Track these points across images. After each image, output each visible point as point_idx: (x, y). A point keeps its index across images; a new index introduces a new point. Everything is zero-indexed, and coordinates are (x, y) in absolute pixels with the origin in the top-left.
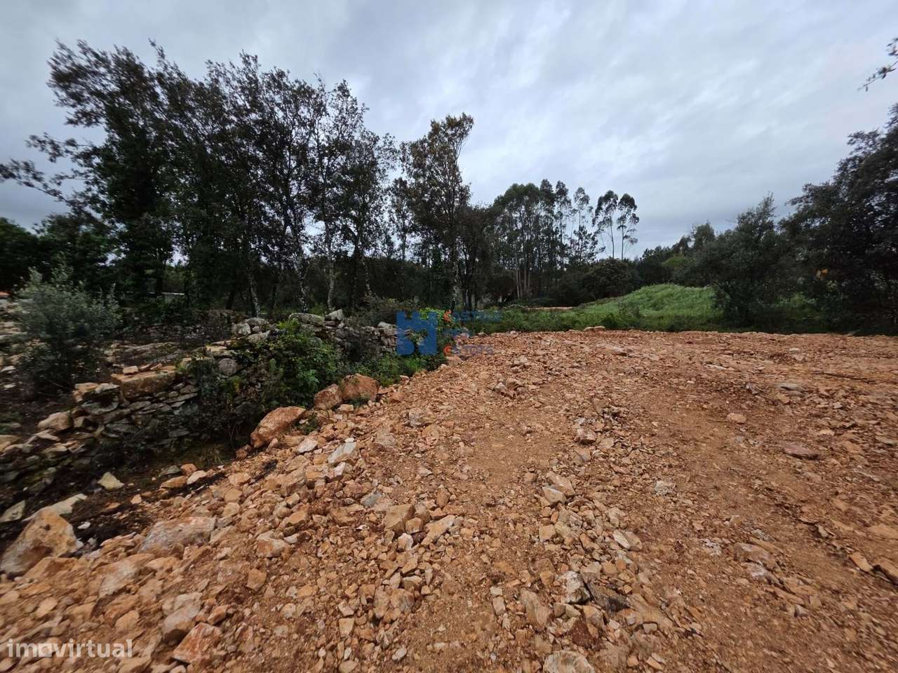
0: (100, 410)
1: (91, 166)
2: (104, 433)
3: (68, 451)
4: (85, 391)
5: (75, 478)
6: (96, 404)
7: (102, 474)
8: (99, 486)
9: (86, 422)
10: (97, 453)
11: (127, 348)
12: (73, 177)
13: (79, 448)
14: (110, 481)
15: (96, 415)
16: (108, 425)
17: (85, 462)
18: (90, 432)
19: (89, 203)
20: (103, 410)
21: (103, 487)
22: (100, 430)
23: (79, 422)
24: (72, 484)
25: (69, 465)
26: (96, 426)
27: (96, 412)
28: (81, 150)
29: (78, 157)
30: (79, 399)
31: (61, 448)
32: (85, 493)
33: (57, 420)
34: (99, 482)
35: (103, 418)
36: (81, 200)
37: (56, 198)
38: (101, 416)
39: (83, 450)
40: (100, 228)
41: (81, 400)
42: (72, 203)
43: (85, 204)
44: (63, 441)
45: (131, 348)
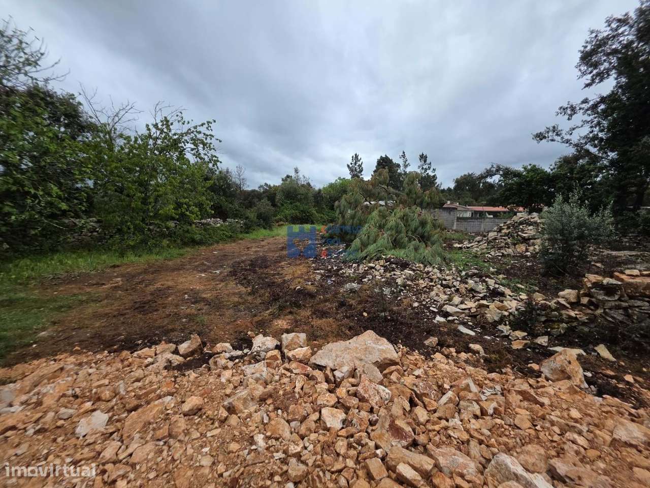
0: (603, 297)
1: (598, 113)
2: (603, 315)
3: (576, 317)
4: (594, 281)
5: (579, 337)
6: (601, 292)
7: (598, 344)
8: (595, 351)
9: (590, 302)
10: (595, 327)
11: (603, 252)
12: (582, 126)
13: (584, 318)
14: (603, 351)
15: (600, 300)
16: (607, 310)
17: (586, 329)
18: (592, 310)
19: (589, 142)
20: (606, 298)
21: (598, 354)
22: (599, 311)
23: (585, 300)
24: (577, 340)
25: (575, 327)
26: (597, 307)
27: (601, 298)
28: (591, 103)
29: (587, 110)
30: (589, 285)
31: (572, 314)
32: (585, 351)
33: (570, 294)
34: (596, 348)
35: (605, 304)
36: (583, 141)
37: (568, 145)
38: (604, 302)
39: (586, 321)
40: (594, 159)
41: (590, 286)
42: (577, 145)
43: (586, 143)
44: (573, 309)
45: (606, 252)
